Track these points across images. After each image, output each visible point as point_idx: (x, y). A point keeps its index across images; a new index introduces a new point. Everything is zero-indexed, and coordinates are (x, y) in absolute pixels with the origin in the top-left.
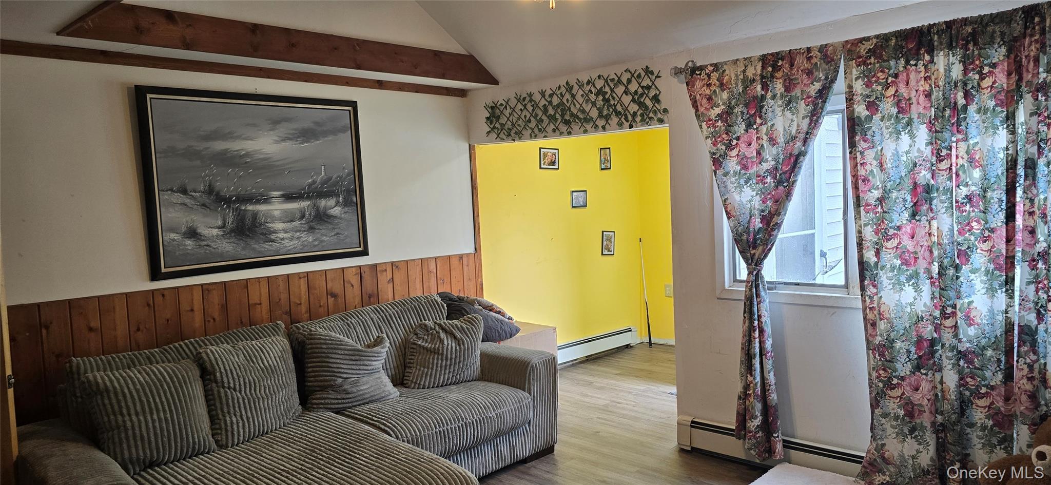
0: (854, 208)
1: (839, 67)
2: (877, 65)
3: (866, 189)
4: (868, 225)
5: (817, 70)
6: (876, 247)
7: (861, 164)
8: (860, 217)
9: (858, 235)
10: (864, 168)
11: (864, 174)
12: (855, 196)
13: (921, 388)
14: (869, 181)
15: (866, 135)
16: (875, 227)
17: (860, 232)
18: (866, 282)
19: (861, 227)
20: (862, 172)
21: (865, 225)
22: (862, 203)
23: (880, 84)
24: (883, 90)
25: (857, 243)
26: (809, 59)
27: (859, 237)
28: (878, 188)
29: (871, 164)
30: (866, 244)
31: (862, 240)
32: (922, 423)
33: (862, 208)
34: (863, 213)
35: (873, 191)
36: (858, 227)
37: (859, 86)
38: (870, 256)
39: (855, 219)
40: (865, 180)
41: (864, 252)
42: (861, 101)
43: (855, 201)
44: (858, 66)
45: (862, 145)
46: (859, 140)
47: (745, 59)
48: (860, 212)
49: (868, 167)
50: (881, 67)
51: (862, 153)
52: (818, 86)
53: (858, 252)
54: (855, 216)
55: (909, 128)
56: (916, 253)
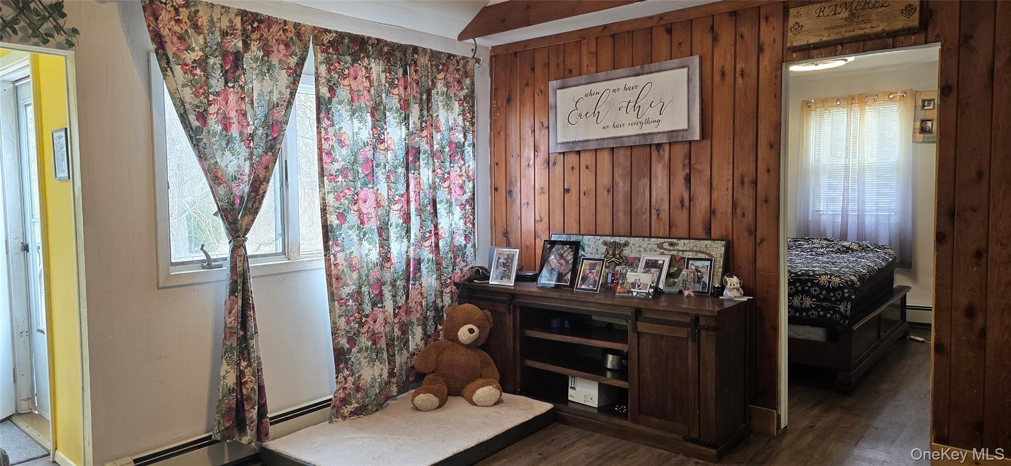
0: (319, 177)
1: (308, 48)
2: (335, 56)
3: (329, 161)
4: (331, 193)
5: (294, 45)
6: (337, 211)
7: (325, 139)
8: (324, 186)
9: (322, 201)
10: (327, 143)
11: (327, 148)
12: (320, 167)
13: (378, 319)
14: (331, 154)
15: (329, 114)
16: (336, 194)
17: (324, 199)
18: (331, 243)
19: (325, 194)
20: (325, 146)
21: (328, 193)
22: (326, 174)
23: (337, 73)
24: (339, 78)
25: (321, 209)
26: (285, 31)
27: (323, 204)
28: (338, 161)
29: (332, 140)
30: (329, 209)
31: (326, 206)
32: (381, 346)
33: (326, 178)
34: (326, 182)
35: (334, 163)
36: (322, 195)
37: (323, 69)
38: (333, 220)
39: (320, 188)
40: (329, 154)
41: (328, 216)
42: (325, 84)
43: (320, 171)
44: (322, 53)
45: (326, 122)
46: (323, 118)
47: (222, 7)
48: (324, 181)
49: (330, 142)
50: (337, 57)
51: (326, 129)
52: (295, 59)
53: (322, 217)
54: (319, 185)
55: (357, 114)
56: (369, 213)
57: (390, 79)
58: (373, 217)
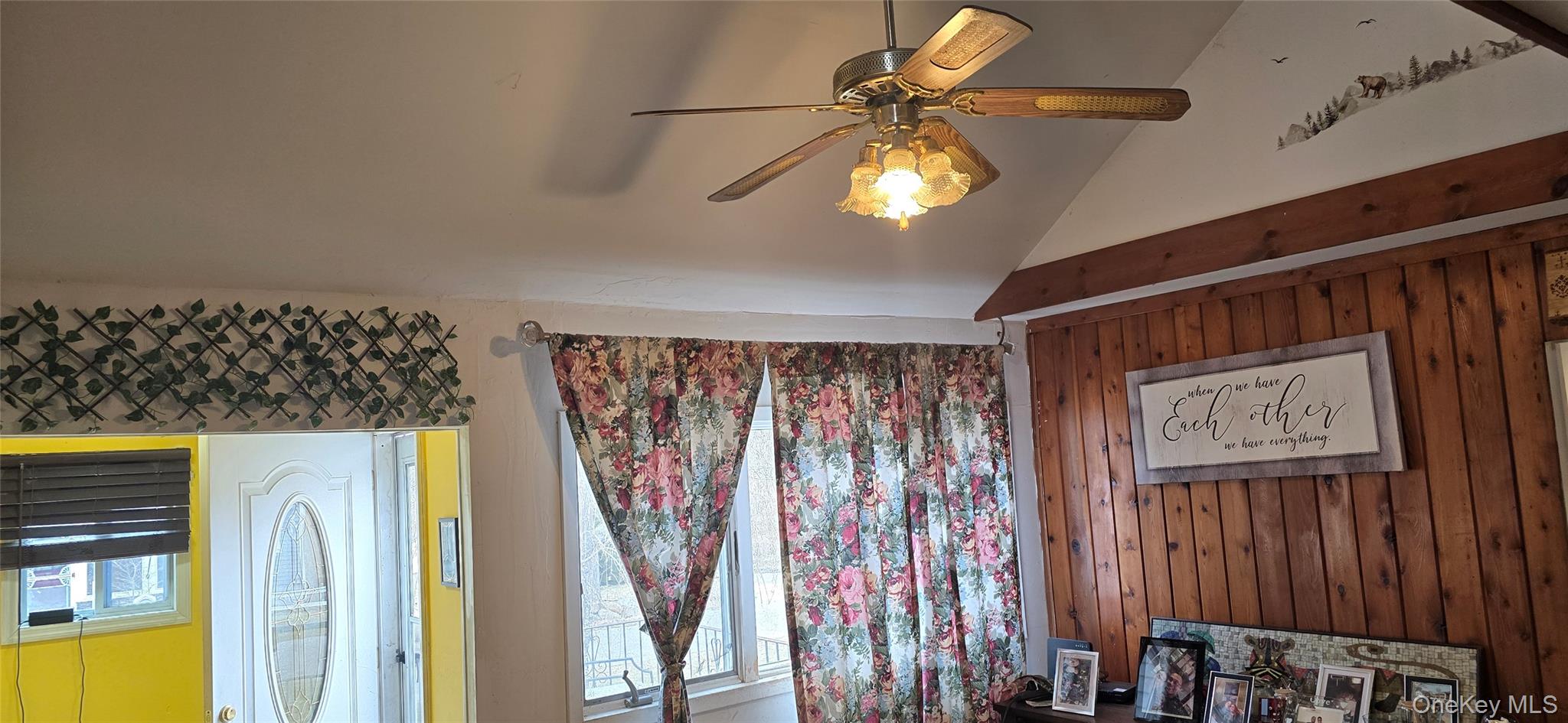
0: (782, 556)
1: (763, 373)
2: (799, 379)
3: (792, 532)
4: (800, 578)
5: (743, 373)
6: (810, 605)
7: (788, 498)
8: (789, 568)
9: (787, 593)
10: (792, 504)
11: (792, 512)
12: (782, 541)
14: (798, 520)
15: (793, 462)
16: (806, 580)
17: (789, 588)
18: (802, 655)
19: (790, 581)
20: (790, 509)
21: (796, 578)
22: (791, 549)
23: (802, 401)
24: (805, 408)
25: (786, 604)
26: (730, 356)
27: (789, 595)
28: (808, 529)
29: (799, 499)
30: (798, 603)
31: (793, 599)
33: (791, 556)
34: (792, 561)
35: (802, 532)
36: (786, 583)
37: (783, 399)
38: (804, 619)
39: (783, 572)
40: (795, 519)
41: (796, 614)
42: (787, 420)
43: (783, 547)
44: (782, 376)
45: (789, 475)
46: (785, 467)
47: (651, 339)
48: (789, 561)
49: (796, 503)
50: (803, 380)
51: (789, 485)
52: (745, 393)
53: (787, 616)
54: (783, 567)
55: (832, 456)
56: (855, 605)
57: (877, 397)
58: (861, 611)
